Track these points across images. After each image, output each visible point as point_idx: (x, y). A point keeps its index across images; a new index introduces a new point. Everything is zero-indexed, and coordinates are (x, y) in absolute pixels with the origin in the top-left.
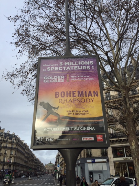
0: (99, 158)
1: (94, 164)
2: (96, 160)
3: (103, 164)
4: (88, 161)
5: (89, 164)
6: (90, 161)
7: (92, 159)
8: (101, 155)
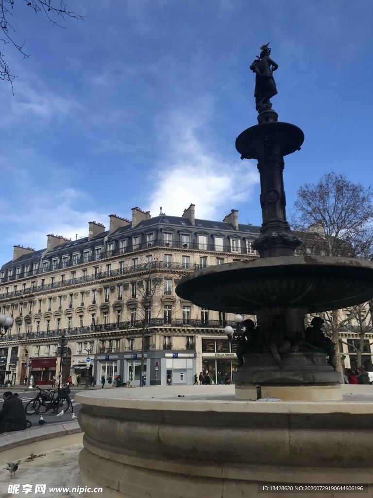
0: (182, 352)
1: (174, 359)
2: (180, 355)
3: (188, 359)
4: (167, 355)
5: (167, 359)
6: (171, 355)
7: (174, 353)
8: (185, 348)
